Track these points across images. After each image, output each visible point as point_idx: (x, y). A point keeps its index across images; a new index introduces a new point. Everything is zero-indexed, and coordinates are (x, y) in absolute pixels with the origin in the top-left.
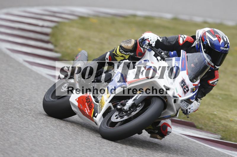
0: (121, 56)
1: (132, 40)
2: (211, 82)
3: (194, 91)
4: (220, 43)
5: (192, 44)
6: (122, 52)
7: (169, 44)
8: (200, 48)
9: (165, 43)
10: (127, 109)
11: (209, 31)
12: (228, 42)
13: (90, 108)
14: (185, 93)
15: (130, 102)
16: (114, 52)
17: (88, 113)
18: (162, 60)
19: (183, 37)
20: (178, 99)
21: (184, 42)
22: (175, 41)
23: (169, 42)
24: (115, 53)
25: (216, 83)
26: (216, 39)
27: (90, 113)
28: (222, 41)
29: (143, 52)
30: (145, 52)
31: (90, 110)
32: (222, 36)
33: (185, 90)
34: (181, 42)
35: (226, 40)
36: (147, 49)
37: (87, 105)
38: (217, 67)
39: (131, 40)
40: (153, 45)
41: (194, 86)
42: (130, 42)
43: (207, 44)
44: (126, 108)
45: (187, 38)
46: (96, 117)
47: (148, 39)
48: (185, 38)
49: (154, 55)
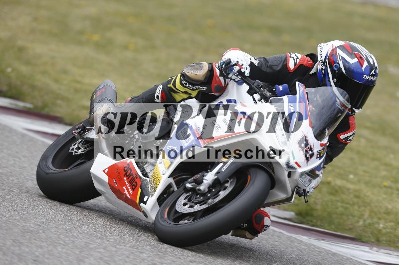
0: (183, 92)
1: (205, 63)
2: (342, 137)
3: (322, 155)
4: (363, 68)
5: (311, 69)
6: (186, 84)
7: (271, 71)
8: (327, 77)
9: (264, 69)
10: (204, 190)
11: (342, 46)
12: (376, 65)
13: (134, 187)
14: (307, 159)
15: (210, 177)
16: (171, 85)
17: (128, 196)
18: (263, 100)
19: (295, 57)
20: (295, 172)
21: (297, 66)
22: (281, 65)
23: (270, 67)
24: (173, 87)
25: (351, 138)
26: (356, 60)
27: (135, 195)
28: (365, 64)
29: (223, 85)
30: (227, 85)
31: (133, 189)
32: (366, 56)
33: (308, 155)
34: (292, 66)
35: (372, 63)
36: (236, 80)
37: (126, 182)
38: (356, 111)
39: (201, 64)
40: (247, 73)
41: (322, 147)
42: (201, 68)
43: (340, 69)
44: (203, 187)
45: (301, 58)
46: (145, 203)
47: (238, 62)
48: (297, 58)
49: (248, 92)
